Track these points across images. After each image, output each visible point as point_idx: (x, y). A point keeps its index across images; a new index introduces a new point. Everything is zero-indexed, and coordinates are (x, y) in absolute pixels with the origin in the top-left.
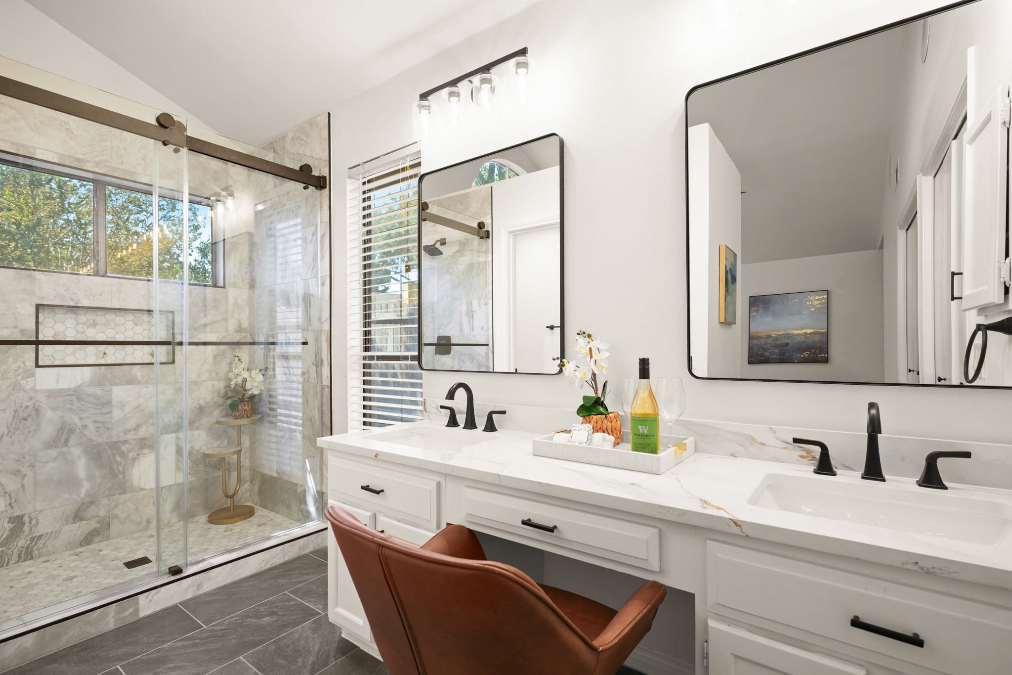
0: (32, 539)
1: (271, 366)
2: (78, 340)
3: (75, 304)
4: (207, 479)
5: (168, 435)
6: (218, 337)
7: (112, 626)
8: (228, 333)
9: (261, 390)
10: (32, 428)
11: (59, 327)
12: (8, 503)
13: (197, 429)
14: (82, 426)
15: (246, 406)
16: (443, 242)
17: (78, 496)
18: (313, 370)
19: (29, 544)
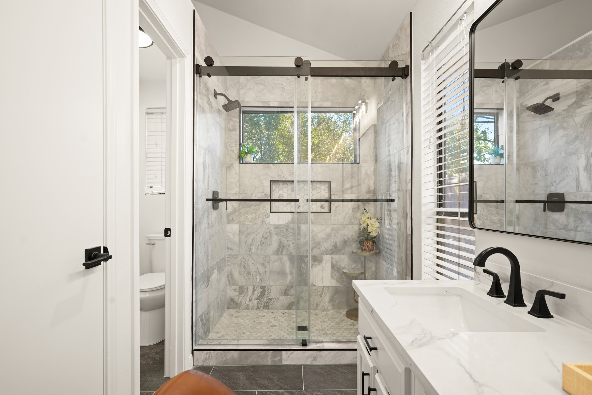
0: (269, 299)
1: (383, 217)
2: (288, 199)
3: (285, 179)
4: (349, 287)
5: (327, 256)
6: (355, 197)
7: (270, 363)
8: (362, 194)
9: (378, 233)
10: (269, 243)
11: (281, 192)
12: (260, 279)
13: (343, 254)
14: (288, 245)
15: (369, 243)
16: (556, 98)
17: (286, 282)
18: (402, 221)
19: (267, 301)
